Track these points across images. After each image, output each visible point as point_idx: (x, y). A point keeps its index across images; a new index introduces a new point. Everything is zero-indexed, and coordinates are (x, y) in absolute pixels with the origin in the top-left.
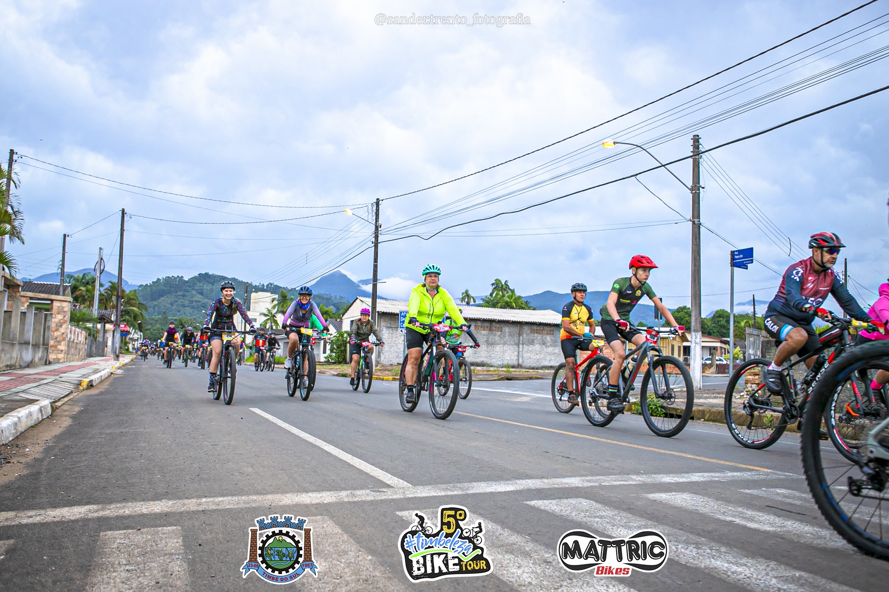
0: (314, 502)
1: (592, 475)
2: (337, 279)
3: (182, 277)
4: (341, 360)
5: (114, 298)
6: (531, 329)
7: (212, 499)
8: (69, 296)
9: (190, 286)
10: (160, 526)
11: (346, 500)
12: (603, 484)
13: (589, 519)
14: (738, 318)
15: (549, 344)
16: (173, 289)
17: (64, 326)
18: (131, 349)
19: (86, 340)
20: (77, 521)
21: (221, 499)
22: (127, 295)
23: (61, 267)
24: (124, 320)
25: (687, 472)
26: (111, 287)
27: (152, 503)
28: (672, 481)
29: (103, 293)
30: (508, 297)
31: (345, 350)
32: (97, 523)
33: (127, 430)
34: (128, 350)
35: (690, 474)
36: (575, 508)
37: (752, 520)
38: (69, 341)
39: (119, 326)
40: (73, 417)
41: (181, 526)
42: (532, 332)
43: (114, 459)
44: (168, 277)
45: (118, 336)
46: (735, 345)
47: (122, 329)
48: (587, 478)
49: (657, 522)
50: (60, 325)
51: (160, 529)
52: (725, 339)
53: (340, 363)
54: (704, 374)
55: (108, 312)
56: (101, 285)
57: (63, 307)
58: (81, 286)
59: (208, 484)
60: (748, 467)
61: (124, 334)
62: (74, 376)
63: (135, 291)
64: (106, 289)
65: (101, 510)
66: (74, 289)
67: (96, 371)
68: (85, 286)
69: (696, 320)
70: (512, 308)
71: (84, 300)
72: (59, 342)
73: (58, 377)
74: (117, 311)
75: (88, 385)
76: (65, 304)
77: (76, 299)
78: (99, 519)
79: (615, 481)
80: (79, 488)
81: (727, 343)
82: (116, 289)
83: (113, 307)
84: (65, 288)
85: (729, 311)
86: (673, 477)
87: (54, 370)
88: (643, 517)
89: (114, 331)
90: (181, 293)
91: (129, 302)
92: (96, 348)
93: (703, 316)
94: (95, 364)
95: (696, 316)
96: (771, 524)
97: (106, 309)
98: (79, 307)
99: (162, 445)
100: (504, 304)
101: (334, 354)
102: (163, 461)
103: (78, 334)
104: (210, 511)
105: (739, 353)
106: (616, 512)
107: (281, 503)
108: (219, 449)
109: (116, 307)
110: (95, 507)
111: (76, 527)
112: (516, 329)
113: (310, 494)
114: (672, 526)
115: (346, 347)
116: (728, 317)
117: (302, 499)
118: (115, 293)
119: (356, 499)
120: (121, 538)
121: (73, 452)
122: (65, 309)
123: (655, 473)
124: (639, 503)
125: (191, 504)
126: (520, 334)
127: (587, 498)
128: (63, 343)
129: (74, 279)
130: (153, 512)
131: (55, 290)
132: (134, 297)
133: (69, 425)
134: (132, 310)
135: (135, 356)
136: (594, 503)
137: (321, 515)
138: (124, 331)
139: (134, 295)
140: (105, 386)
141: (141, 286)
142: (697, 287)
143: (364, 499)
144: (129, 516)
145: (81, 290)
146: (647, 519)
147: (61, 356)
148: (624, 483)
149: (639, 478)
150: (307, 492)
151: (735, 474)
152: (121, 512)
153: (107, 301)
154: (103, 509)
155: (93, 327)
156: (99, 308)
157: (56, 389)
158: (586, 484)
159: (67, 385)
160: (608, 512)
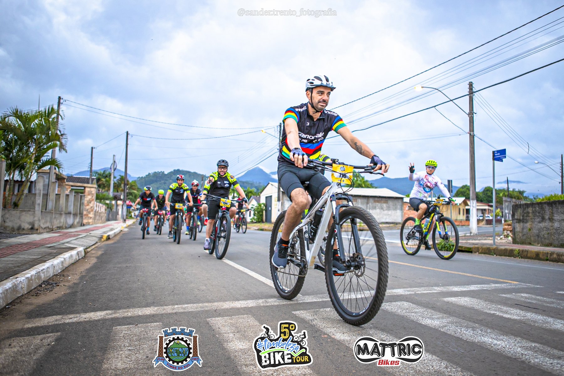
0: (242, 307)
1: (411, 287)
2: (258, 172)
3: (164, 172)
4: (260, 220)
5: (122, 185)
6: (374, 200)
7: (181, 306)
8: (95, 184)
9: (168, 178)
10: (150, 323)
11: (262, 305)
12: (417, 293)
13: (409, 314)
14: (498, 192)
15: (385, 209)
16: (158, 179)
17: (92, 203)
18: (133, 216)
19: (106, 210)
20: (99, 320)
21: (186, 305)
22: (131, 183)
23: (90, 167)
24: (129, 199)
25: (468, 285)
26: (120, 178)
27: (144, 309)
28: (459, 290)
29: (116, 182)
30: (360, 181)
31: (262, 215)
32: (111, 322)
33: (130, 265)
34: (131, 216)
35: (469, 286)
36: (400, 307)
37: (506, 312)
38: (95, 212)
39: (126, 202)
40: (98, 258)
41: (162, 322)
42: (375, 201)
43: (122, 283)
44: (155, 172)
45: (125, 208)
46: (497, 208)
47: (128, 204)
48: (407, 289)
49: (449, 315)
50: (90, 202)
51: (149, 324)
52: (491, 204)
53: (259, 222)
54: (479, 225)
55: (119, 194)
56: (115, 177)
57: (92, 191)
58: (102, 178)
59: (178, 297)
60: (505, 281)
61: (129, 207)
62: (98, 232)
63: (135, 181)
64: (117, 180)
65: (114, 314)
66: (98, 180)
67: (112, 230)
68: (105, 178)
69: (473, 193)
70: (362, 187)
71: (104, 187)
72: (89, 212)
73: (88, 234)
74: (124, 193)
75: (107, 238)
76: (92, 189)
77: (99, 186)
78: (112, 319)
79: (424, 291)
80: (100, 300)
81: (491, 206)
82: (123, 180)
83: (122, 191)
84: (93, 180)
85: (492, 187)
86: (459, 288)
87: (86, 230)
88: (441, 312)
89: (122, 205)
90: (163, 182)
91: (132, 187)
92: (112, 215)
93: (477, 190)
94: (111, 225)
95: (473, 190)
96: (517, 315)
97: (118, 192)
98: (102, 191)
99: (151, 273)
100: (357, 185)
101: (256, 217)
102: (152, 283)
103: (101, 207)
104: (180, 313)
105: (499, 213)
106: (425, 309)
107: (223, 308)
108: (185, 275)
109: (124, 190)
110: (110, 312)
111: (98, 324)
112: (365, 200)
113: (240, 302)
114: (458, 317)
115: (263, 212)
116: (492, 191)
117: (235, 305)
118: (123, 182)
119: (268, 304)
120: (125, 331)
121: (97, 278)
122: (93, 192)
123: (448, 286)
124: (438, 304)
125: (168, 309)
126: (367, 203)
127: (407, 301)
128: (92, 213)
129: (98, 174)
130: (145, 314)
131: (86, 181)
132: (135, 185)
133: (96, 263)
134: (133, 192)
135: (135, 220)
136: (411, 304)
137: (247, 314)
138: (129, 205)
139: (135, 183)
140: (118, 238)
141: (139, 177)
142: (473, 173)
143: (273, 304)
144: (130, 317)
145: (102, 181)
146: (443, 313)
147: (90, 221)
148: (430, 292)
149: (439, 289)
150: (238, 300)
151: (497, 285)
152: (126, 314)
153: (118, 187)
154: (115, 313)
155: (110, 203)
156: (114, 191)
157: (87, 241)
158: (407, 293)
159: (94, 238)
160: (420, 310)
